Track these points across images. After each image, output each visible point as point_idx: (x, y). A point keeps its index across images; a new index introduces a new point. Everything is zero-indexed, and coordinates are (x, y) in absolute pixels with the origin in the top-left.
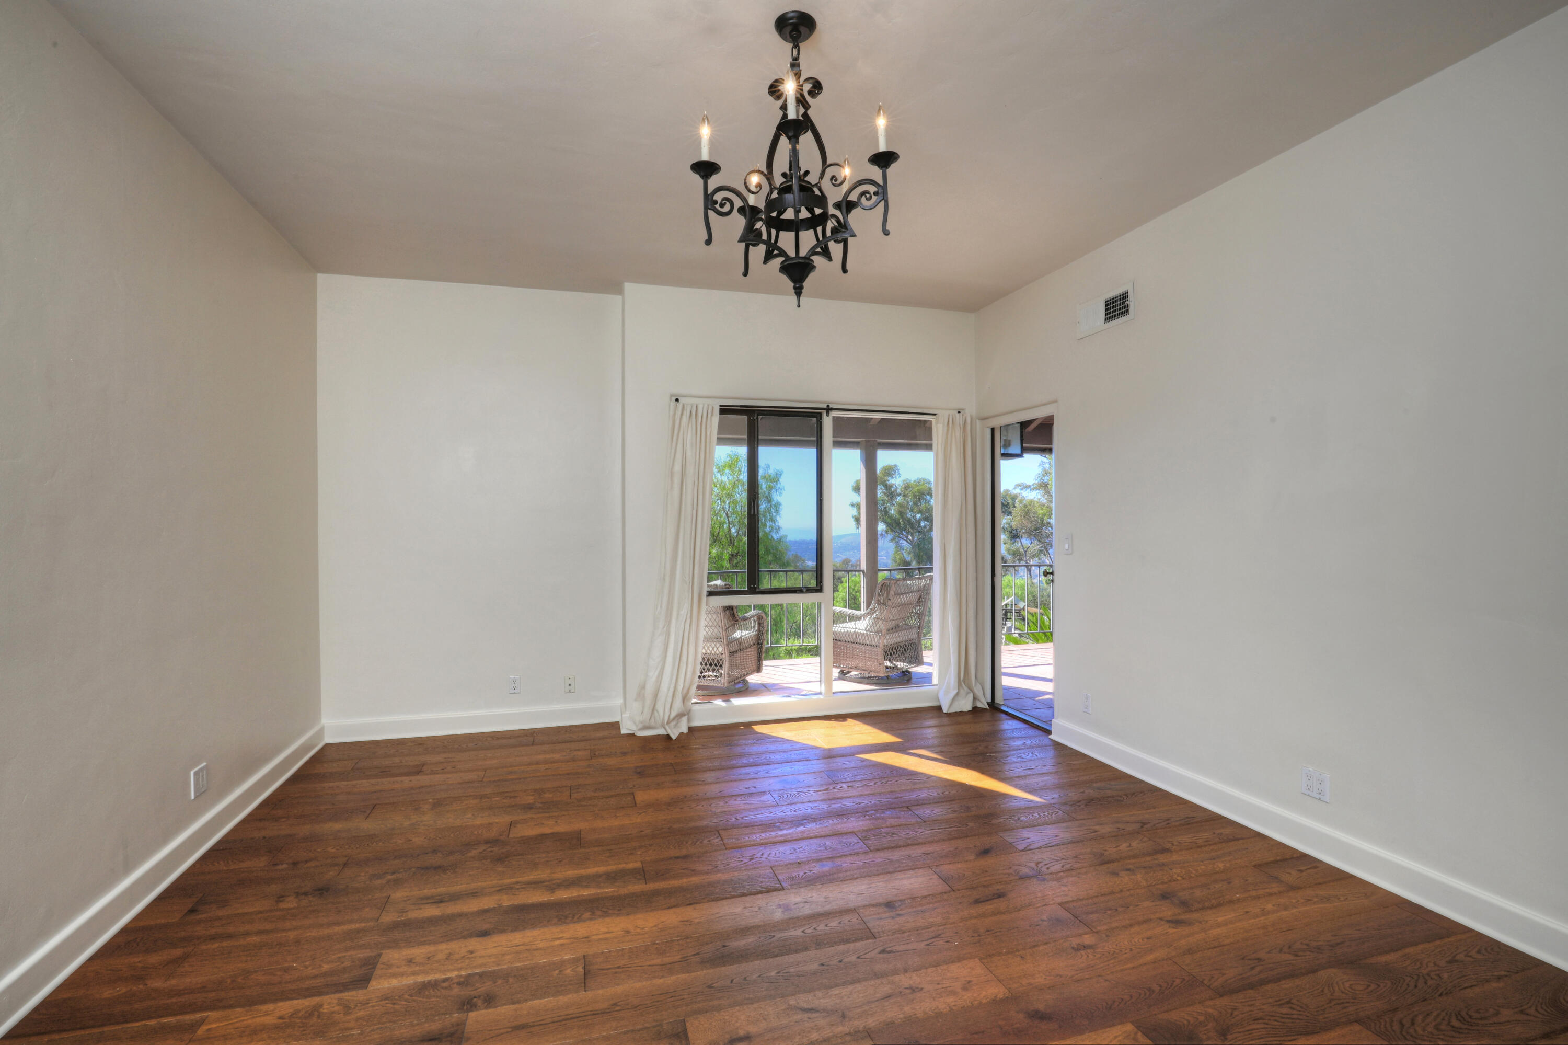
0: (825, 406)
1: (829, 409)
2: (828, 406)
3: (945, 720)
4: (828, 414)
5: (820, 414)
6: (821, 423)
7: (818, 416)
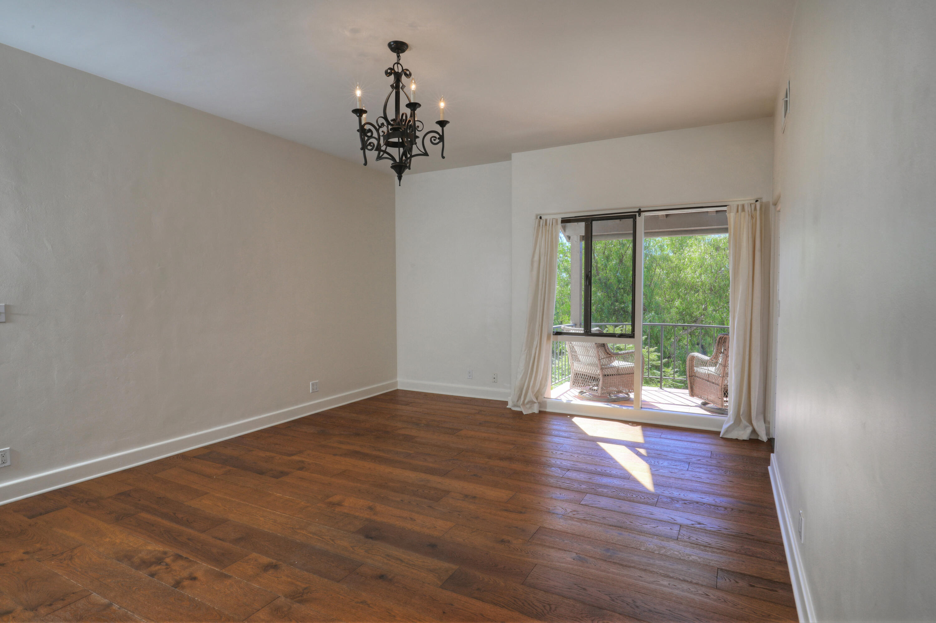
0: (637, 210)
1: (640, 212)
2: (640, 209)
3: (722, 442)
4: (640, 215)
5: (635, 215)
6: (636, 222)
7: (633, 217)
